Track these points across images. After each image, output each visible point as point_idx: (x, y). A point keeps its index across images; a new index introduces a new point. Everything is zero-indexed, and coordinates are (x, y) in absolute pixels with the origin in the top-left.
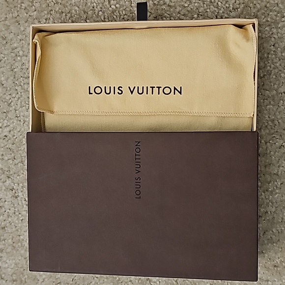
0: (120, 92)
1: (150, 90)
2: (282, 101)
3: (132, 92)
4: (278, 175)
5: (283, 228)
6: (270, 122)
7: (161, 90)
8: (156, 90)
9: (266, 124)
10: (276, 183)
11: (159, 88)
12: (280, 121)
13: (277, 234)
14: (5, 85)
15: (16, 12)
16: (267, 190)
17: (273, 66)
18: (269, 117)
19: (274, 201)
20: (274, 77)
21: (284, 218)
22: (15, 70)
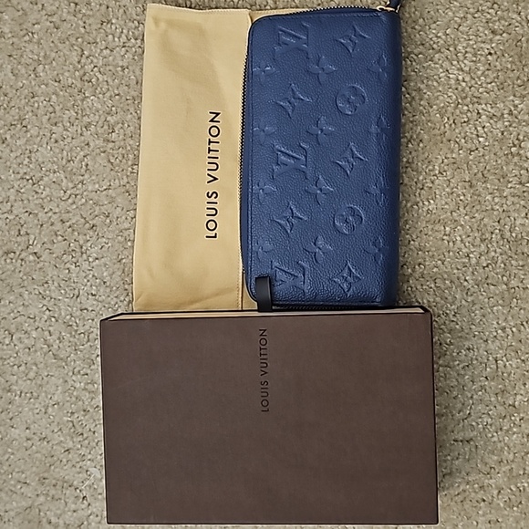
0: (215, 195)
1: (212, 154)
2: (515, 300)
3: (215, 179)
4: (514, 407)
5: (526, 485)
6: (499, 331)
7: (213, 139)
8: (213, 146)
9: (495, 334)
10: (513, 418)
11: (210, 142)
12: (514, 329)
13: (518, 493)
14: (108, 284)
15: (125, 177)
16: (501, 429)
17: (498, 250)
18: (498, 323)
19: (512, 445)
20: (502, 265)
21: (527, 468)
22: (124, 261)
